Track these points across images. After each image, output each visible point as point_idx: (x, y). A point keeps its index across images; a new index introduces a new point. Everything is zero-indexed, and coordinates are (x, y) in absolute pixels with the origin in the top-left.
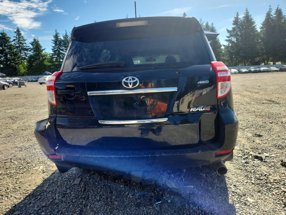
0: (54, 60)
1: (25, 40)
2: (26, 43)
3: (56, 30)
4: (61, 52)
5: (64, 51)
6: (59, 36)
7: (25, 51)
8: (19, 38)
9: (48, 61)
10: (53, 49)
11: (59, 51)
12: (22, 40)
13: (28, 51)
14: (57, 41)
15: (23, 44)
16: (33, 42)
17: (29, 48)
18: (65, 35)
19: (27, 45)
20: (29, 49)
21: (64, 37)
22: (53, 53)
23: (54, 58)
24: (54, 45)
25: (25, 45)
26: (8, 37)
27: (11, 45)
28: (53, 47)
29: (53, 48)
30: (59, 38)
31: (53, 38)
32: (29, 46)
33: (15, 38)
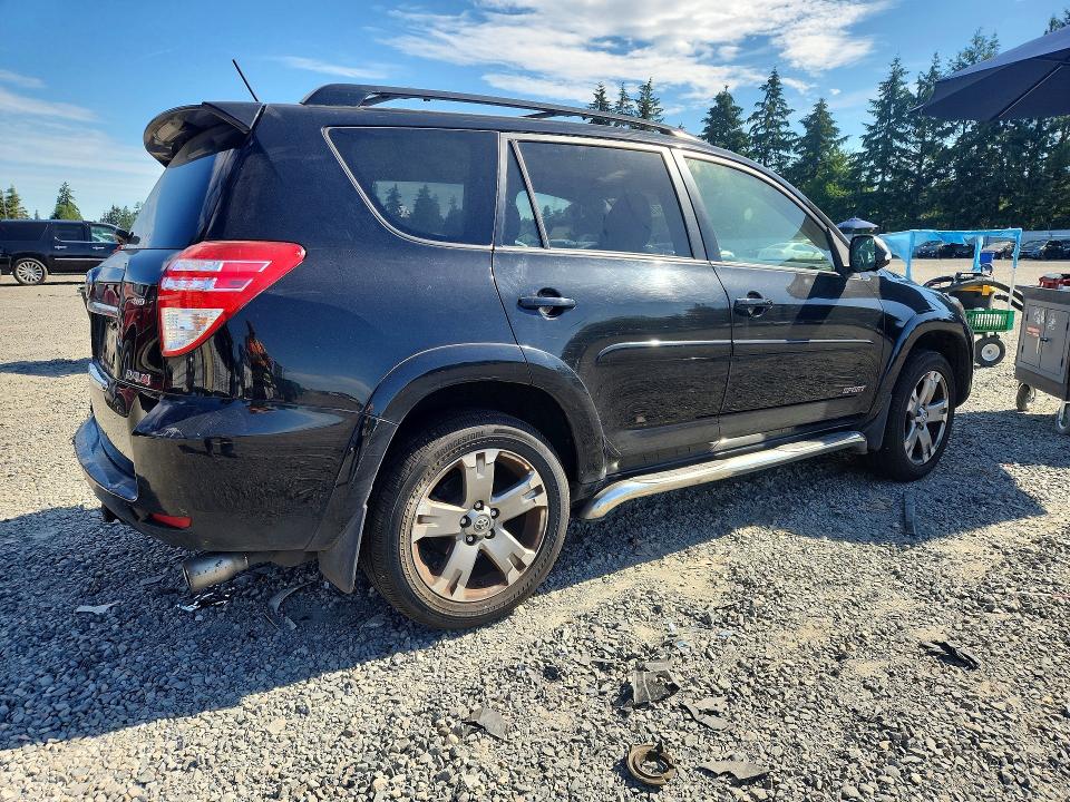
0: (864, 179)
1: (787, 112)
2: (787, 124)
3: (896, 61)
4: (897, 143)
5: (906, 140)
6: (903, 84)
7: (781, 152)
8: (771, 106)
9: (839, 183)
10: (866, 138)
11: (888, 143)
12: (778, 114)
13: (788, 150)
14: (889, 104)
15: (778, 127)
16: (813, 117)
17: (795, 137)
18: (927, 72)
19: (790, 129)
20: (795, 141)
21: (920, 82)
22: (863, 150)
23: (865, 169)
24: (873, 120)
25: (783, 129)
26: (736, 109)
27: (740, 134)
28: (871, 128)
29: (867, 133)
30: (902, 88)
31: (877, 95)
32: (794, 134)
33: (759, 109)
